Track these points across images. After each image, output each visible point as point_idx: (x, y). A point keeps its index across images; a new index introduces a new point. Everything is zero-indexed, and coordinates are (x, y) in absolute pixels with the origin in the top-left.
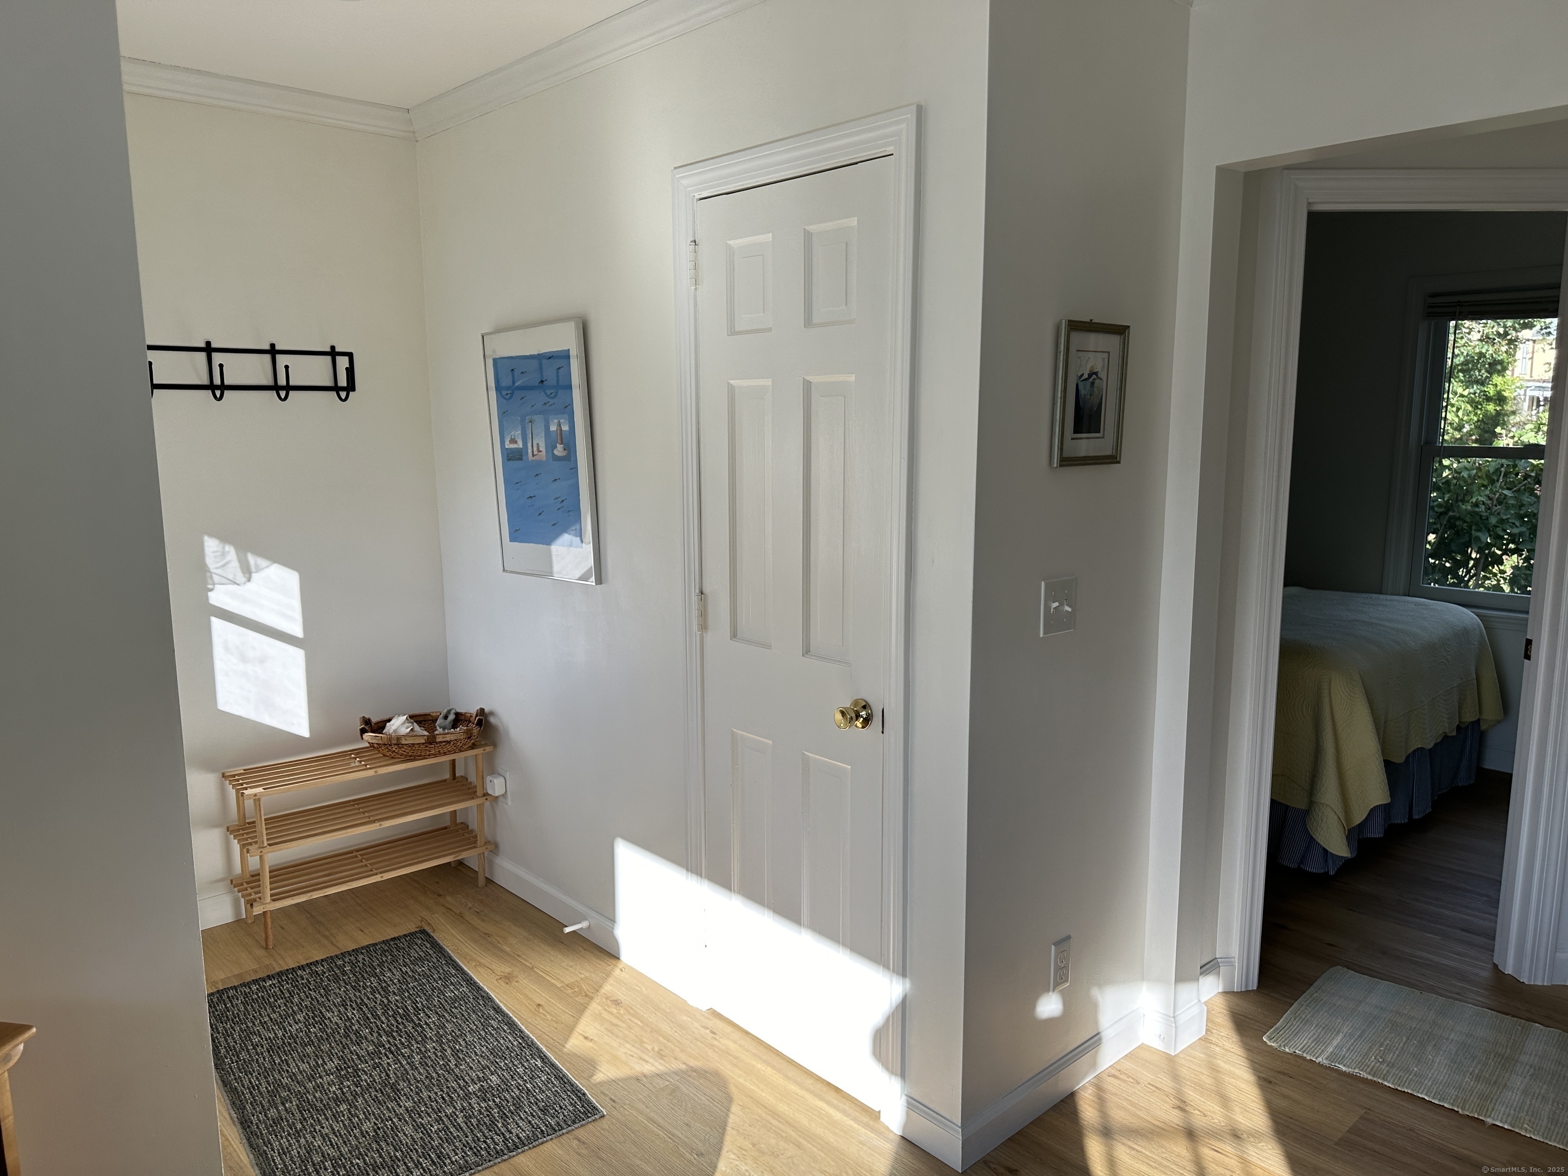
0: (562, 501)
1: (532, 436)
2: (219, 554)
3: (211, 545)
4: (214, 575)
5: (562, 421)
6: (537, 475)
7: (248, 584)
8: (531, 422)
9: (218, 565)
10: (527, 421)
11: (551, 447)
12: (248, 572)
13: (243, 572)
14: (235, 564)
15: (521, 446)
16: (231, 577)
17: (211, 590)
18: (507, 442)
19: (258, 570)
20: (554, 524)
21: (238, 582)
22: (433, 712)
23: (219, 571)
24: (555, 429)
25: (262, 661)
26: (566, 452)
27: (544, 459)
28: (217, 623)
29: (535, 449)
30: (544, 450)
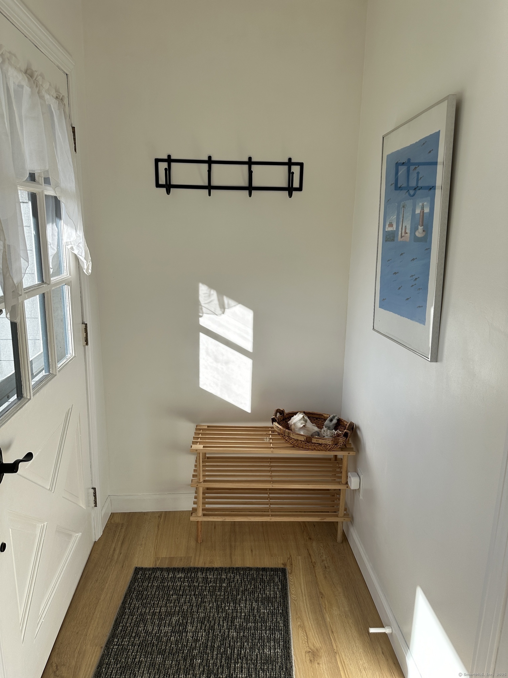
0: (416, 279)
1: (403, 220)
2: (207, 295)
3: (203, 289)
4: (203, 308)
5: (425, 203)
6: (402, 254)
7: (223, 315)
8: (404, 207)
9: (206, 302)
10: (401, 206)
11: (414, 229)
12: (223, 307)
13: (221, 308)
14: (216, 302)
15: (395, 229)
16: (213, 310)
17: (201, 316)
18: (387, 226)
19: (229, 307)
20: (408, 299)
21: (217, 314)
22: (325, 414)
23: (206, 306)
24: (419, 212)
25: (227, 363)
26: (424, 233)
27: (408, 240)
28: (203, 337)
29: (403, 231)
30: (409, 232)
